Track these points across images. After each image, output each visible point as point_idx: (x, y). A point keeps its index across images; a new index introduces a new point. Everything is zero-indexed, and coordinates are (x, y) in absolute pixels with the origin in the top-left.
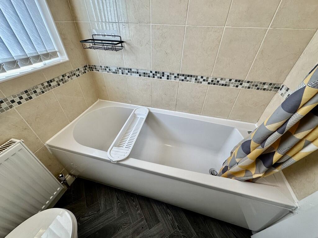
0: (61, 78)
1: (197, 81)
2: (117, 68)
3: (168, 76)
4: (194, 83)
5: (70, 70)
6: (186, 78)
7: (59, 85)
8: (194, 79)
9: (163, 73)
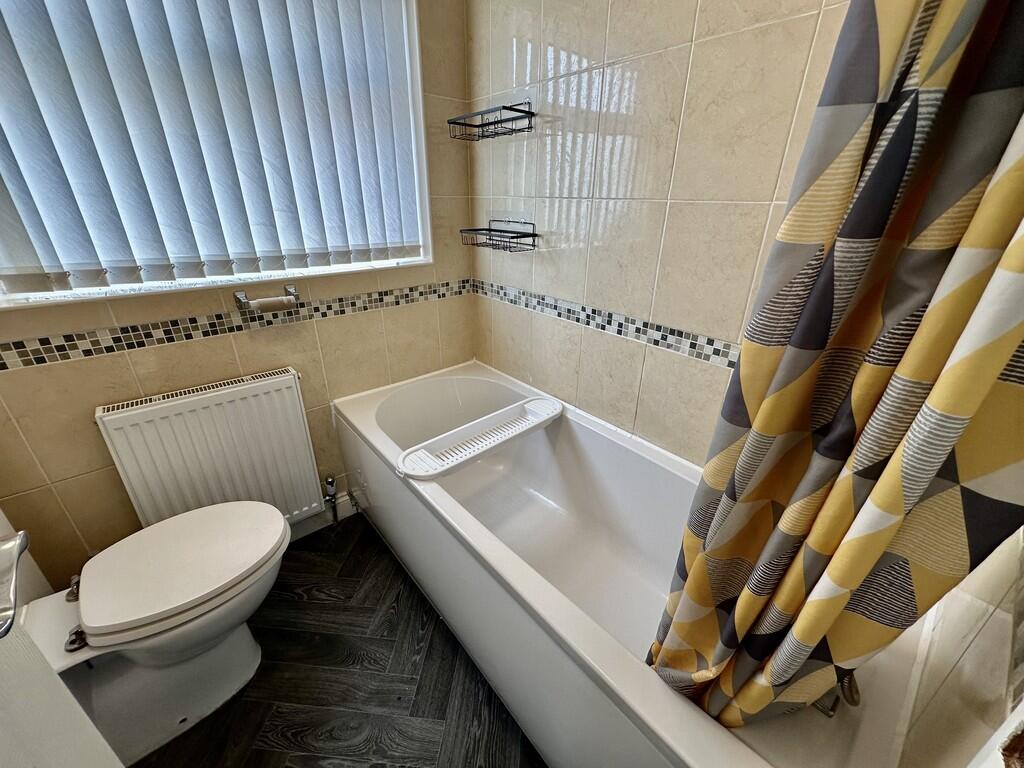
0: (407, 291)
1: (697, 350)
2: (519, 293)
3: (620, 325)
4: (686, 355)
5: (428, 282)
6: (664, 338)
7: (398, 303)
8: (686, 343)
9: (610, 315)
